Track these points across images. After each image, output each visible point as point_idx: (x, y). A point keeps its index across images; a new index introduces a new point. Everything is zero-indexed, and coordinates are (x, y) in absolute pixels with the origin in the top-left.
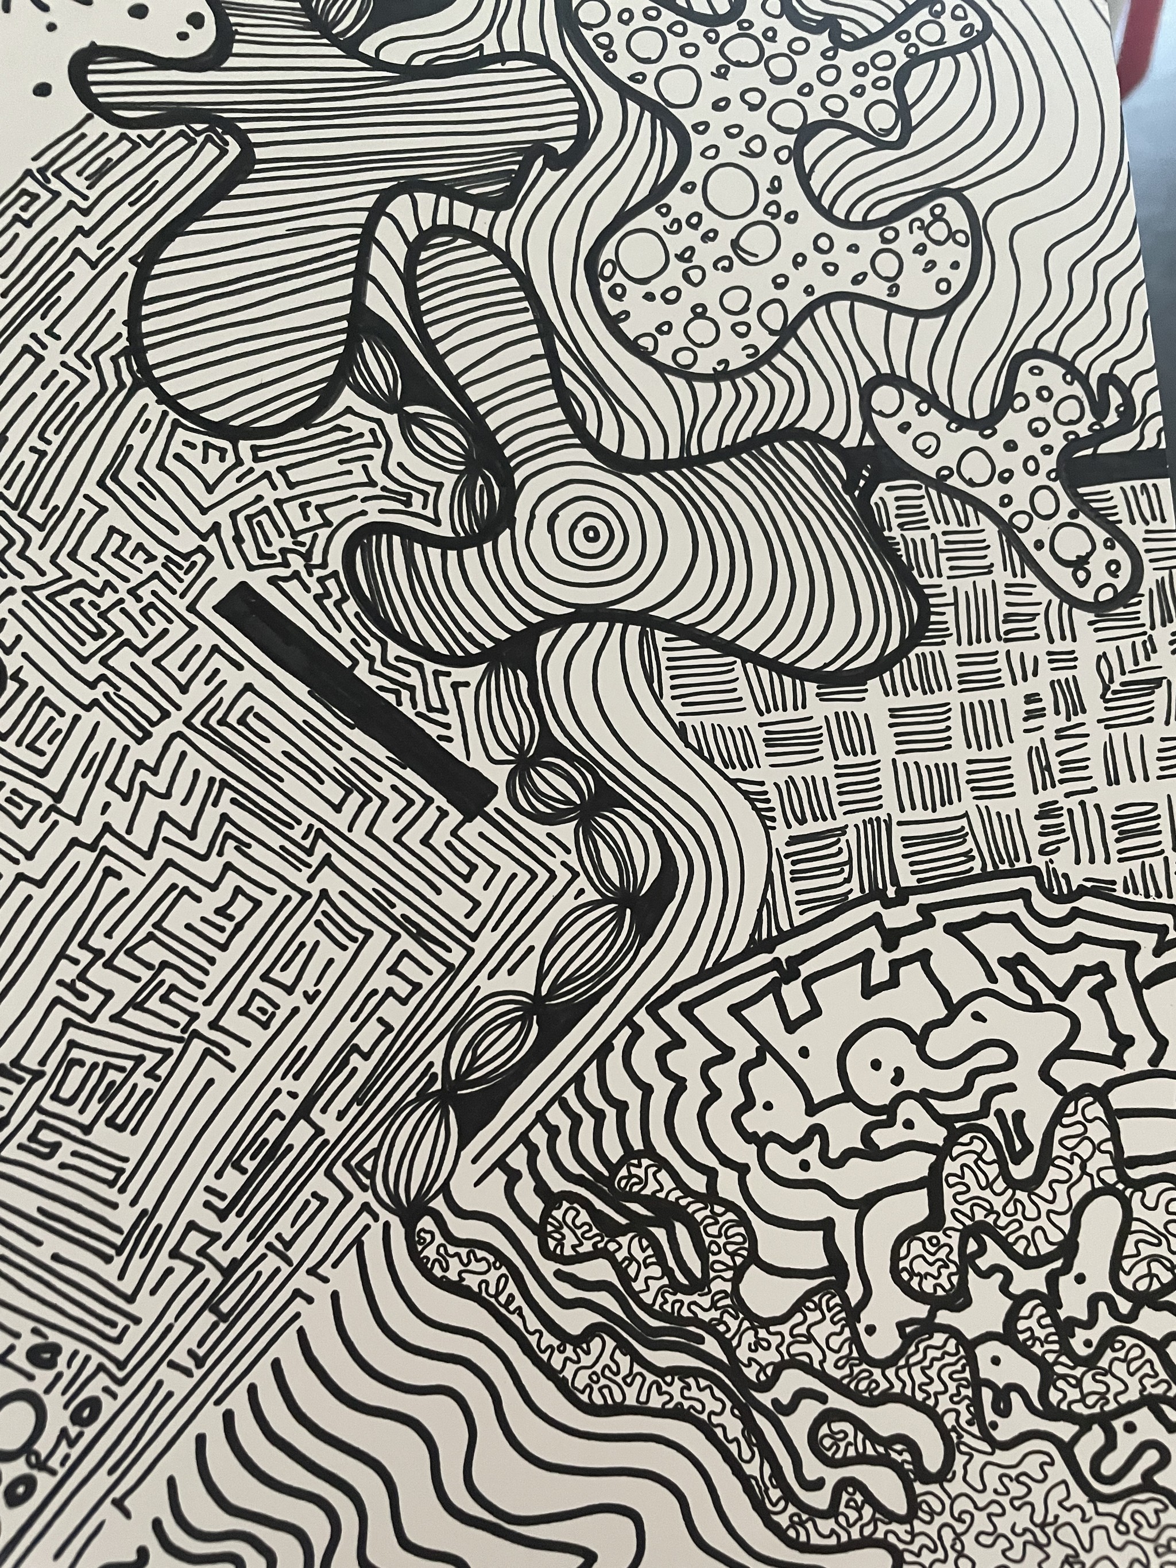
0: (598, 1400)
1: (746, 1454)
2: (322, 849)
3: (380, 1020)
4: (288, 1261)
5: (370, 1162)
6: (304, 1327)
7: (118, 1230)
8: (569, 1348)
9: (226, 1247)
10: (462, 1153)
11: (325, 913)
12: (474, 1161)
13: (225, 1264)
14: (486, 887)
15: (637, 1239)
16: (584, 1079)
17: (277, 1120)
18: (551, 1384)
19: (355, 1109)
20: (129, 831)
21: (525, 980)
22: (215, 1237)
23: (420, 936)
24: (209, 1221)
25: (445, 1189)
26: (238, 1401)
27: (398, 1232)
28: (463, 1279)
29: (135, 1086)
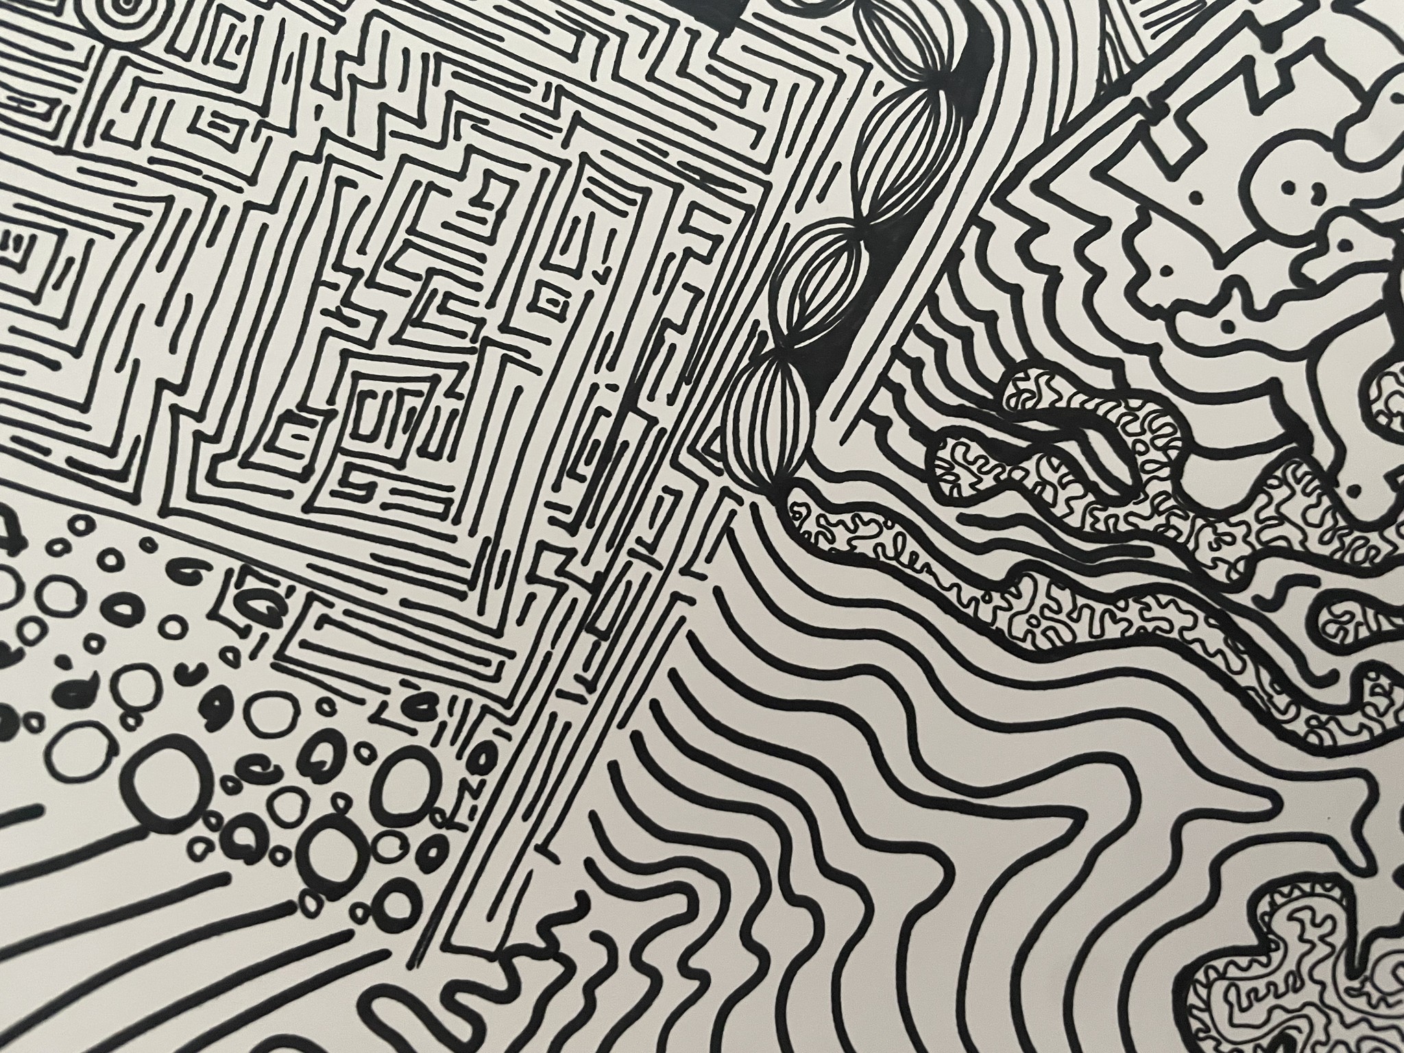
0: (1044, 645)
1: (1236, 664)
2: (568, 107)
3: (686, 286)
4: (658, 566)
5: (718, 442)
6: (694, 630)
7: (463, 563)
8: (996, 596)
9: (585, 561)
10: (818, 412)
11: (591, 180)
12: (834, 417)
13: (590, 580)
14: (766, 108)
15: (1044, 461)
16: (937, 298)
17: (603, 418)
18: (985, 640)
19: (685, 389)
20: (351, 132)
21: (839, 203)
22: (570, 553)
23: (706, 181)
24: (559, 537)
25: (809, 455)
26: (643, 720)
27: (768, 512)
28: (855, 547)
29: (438, 409)
